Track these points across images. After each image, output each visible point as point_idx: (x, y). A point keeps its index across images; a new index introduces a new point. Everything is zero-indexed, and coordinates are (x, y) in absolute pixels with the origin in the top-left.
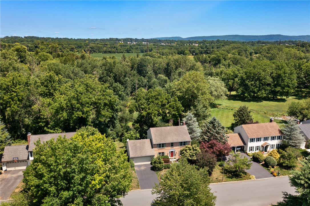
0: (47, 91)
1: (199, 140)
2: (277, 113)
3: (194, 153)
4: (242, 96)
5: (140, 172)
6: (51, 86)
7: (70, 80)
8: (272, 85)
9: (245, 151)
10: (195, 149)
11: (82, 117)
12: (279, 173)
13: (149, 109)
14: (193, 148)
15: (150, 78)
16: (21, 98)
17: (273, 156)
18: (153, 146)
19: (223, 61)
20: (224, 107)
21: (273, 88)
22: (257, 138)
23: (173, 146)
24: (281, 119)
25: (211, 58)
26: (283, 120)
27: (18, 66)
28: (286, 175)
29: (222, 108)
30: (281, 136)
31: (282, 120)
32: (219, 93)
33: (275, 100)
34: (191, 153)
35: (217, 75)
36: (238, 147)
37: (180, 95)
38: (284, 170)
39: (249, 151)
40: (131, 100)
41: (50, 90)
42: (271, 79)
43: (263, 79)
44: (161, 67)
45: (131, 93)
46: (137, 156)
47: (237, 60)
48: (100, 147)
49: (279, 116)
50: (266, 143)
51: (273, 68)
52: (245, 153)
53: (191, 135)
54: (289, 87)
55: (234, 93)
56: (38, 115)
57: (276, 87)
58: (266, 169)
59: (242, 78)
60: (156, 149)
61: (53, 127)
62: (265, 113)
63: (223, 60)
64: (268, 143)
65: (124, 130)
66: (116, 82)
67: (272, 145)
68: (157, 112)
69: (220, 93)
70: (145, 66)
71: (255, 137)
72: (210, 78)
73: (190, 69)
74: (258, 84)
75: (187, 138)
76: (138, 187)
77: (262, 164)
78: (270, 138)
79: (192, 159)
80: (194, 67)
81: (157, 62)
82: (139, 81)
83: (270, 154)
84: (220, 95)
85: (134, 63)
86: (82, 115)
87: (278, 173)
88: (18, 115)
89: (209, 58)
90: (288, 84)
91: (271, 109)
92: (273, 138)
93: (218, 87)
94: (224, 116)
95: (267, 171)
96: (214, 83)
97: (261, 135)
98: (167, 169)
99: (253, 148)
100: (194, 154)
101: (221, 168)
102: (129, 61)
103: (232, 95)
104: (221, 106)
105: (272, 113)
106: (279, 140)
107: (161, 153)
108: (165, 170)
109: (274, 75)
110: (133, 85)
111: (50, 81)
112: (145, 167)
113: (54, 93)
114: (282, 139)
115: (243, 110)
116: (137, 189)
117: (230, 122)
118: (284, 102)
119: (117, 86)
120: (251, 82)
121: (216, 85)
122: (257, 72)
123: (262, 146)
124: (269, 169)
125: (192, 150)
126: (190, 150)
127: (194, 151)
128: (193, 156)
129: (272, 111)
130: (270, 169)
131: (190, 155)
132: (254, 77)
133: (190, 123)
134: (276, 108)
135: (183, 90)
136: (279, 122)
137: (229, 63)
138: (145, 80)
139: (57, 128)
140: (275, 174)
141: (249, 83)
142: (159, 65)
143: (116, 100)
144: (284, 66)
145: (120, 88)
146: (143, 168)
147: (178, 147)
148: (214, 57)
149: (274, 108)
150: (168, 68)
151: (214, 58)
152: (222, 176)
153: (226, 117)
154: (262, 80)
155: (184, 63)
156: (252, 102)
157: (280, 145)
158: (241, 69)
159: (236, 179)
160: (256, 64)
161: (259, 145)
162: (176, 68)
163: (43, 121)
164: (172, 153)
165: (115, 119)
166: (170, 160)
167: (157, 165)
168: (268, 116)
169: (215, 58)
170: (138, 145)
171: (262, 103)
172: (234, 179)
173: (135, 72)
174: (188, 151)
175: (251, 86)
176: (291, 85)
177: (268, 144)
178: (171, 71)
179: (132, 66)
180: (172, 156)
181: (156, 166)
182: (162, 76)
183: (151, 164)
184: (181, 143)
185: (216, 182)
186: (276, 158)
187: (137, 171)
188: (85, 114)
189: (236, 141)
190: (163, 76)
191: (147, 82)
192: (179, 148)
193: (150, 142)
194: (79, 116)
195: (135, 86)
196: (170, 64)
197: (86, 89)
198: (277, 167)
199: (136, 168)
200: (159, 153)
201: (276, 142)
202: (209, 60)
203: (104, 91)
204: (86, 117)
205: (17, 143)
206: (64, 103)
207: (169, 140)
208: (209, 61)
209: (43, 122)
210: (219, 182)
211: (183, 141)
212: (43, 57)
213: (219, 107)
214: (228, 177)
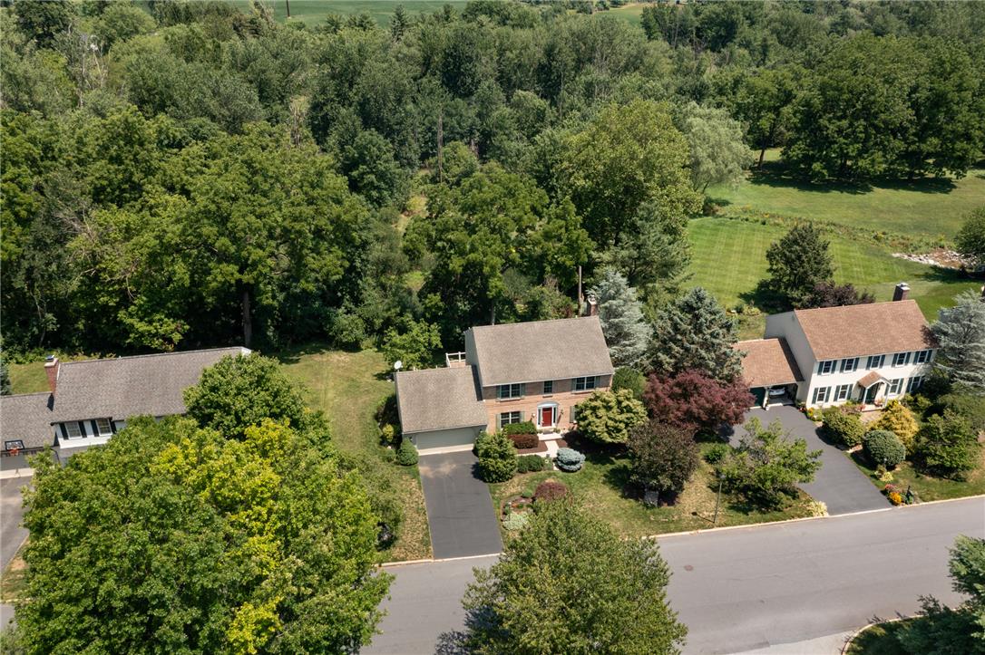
0: (120, 176)
1: (642, 365)
2: (918, 238)
3: (620, 422)
4: (803, 166)
5: (435, 487)
6: (131, 160)
7: (209, 122)
8: (912, 131)
9: (799, 401)
10: (625, 407)
11: (239, 281)
12: (909, 495)
13: (473, 249)
14: (619, 403)
15: (486, 103)
16: (23, 213)
17: (896, 429)
18: (481, 393)
19: (744, 30)
20: (736, 213)
21: (914, 142)
22: (844, 361)
23: (551, 392)
24: (932, 262)
25: (702, 16)
26: (937, 264)
27: (26, 72)
28: (933, 500)
29: (729, 215)
30: (930, 352)
31: (934, 268)
32: (723, 166)
33: (915, 182)
34: (610, 418)
35: (721, 91)
36: (775, 388)
37: (583, 187)
38: (929, 479)
39: (814, 402)
40: (421, 184)
41: (132, 174)
42: (910, 111)
43: (883, 109)
44: (525, 60)
45: (424, 156)
46: (426, 428)
47: (795, 27)
48: (262, 485)
49: (924, 248)
50: (874, 376)
51: (923, 70)
52: (798, 408)
53: (614, 349)
54: (968, 138)
55: (773, 155)
56: (90, 273)
57: (922, 140)
58: (865, 473)
59: (808, 104)
60: (493, 401)
61: (146, 314)
62: (876, 237)
63: (746, 26)
64: (879, 377)
65: (393, 311)
66: (366, 125)
67: (896, 381)
68: (498, 261)
69: (726, 166)
70: (470, 59)
71: (839, 356)
72: (694, 108)
73: (626, 68)
74: (861, 129)
75: (600, 362)
76: (424, 548)
77: (852, 455)
78: (889, 360)
79: (615, 441)
80: (641, 60)
81: (512, 43)
82: (449, 115)
83: (884, 422)
84: (725, 171)
85: (433, 50)
86: (237, 276)
87: (909, 493)
88: (23, 271)
89: (694, 19)
90: (967, 129)
91: (900, 221)
92: (900, 359)
93: (719, 144)
94: (734, 248)
95: (870, 482)
96: (706, 129)
97: (860, 350)
98: (530, 475)
99: (829, 392)
100: (622, 425)
101: (712, 471)
102: (415, 41)
103: (769, 163)
104: (726, 208)
105: (903, 238)
106: (920, 366)
107: (508, 413)
108: (522, 476)
109: (922, 95)
110: (430, 129)
111: (129, 142)
112: (454, 466)
113: (144, 184)
114: (932, 360)
115: (803, 238)
116: (422, 558)
117: (755, 271)
118: (946, 192)
119: (371, 142)
120: (838, 123)
121: (714, 137)
122: (862, 85)
123: (860, 386)
124: (876, 473)
125: (615, 410)
126: (609, 408)
127: (622, 412)
128: (619, 431)
129: (902, 228)
130: (880, 477)
131: (607, 427)
132: (849, 104)
133: (614, 307)
134: (917, 216)
135: (595, 169)
136: (922, 272)
137: (765, 40)
138: (470, 112)
139: (157, 317)
140: (898, 497)
141: (831, 127)
142: (521, 53)
143: (356, 217)
144: (961, 63)
145: (379, 149)
146: (446, 469)
147: (569, 393)
148: (714, 13)
149: (909, 215)
150: (550, 64)
151: (714, 16)
152: (713, 504)
153: (743, 252)
154: (877, 113)
155: (605, 48)
156: (836, 192)
157: (922, 381)
158: (805, 71)
159: (759, 515)
160: (861, 55)
161: (849, 383)
162: (579, 64)
163: (111, 289)
164: (548, 415)
165: (359, 275)
166: (541, 437)
167: (494, 463)
168: (887, 250)
169: (718, 15)
170: (431, 387)
171: (868, 195)
172: (754, 514)
173: (436, 82)
174: (602, 412)
175: (836, 136)
176: (977, 133)
177: (881, 381)
178: (559, 77)
179: (425, 59)
180: (547, 421)
181: (491, 468)
182: (530, 94)
183: (475, 451)
184: (580, 380)
185: (693, 528)
186: (905, 434)
187: (426, 478)
188: (251, 271)
189: (772, 369)
190: (531, 98)
191: (477, 119)
192: (570, 398)
193: (471, 378)
194: (228, 278)
195: (435, 134)
196: (557, 49)
197: (250, 182)
198: (906, 466)
199: (422, 469)
200: (502, 414)
201: (908, 371)
202: (697, 24)
203: (313, 186)
204: (252, 282)
205: (31, 361)
206: (174, 233)
207: (539, 373)
208: (697, 28)
209: (110, 294)
210: (703, 527)
211: (586, 375)
212: (120, 23)
213: (721, 211)
214: (732, 508)
